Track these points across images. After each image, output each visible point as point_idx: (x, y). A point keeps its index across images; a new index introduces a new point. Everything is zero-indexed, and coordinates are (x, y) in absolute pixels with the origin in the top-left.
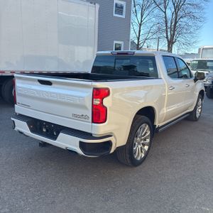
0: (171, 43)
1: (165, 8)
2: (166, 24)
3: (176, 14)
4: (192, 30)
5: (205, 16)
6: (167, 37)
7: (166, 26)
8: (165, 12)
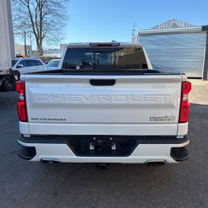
0: (39, 39)
1: (28, 3)
2: (32, 19)
3: (40, 10)
4: (57, 27)
5: (67, 14)
6: (35, 33)
7: (32, 21)
8: (28, 7)
